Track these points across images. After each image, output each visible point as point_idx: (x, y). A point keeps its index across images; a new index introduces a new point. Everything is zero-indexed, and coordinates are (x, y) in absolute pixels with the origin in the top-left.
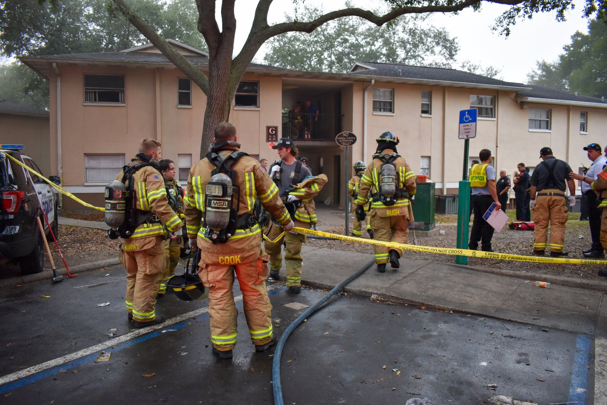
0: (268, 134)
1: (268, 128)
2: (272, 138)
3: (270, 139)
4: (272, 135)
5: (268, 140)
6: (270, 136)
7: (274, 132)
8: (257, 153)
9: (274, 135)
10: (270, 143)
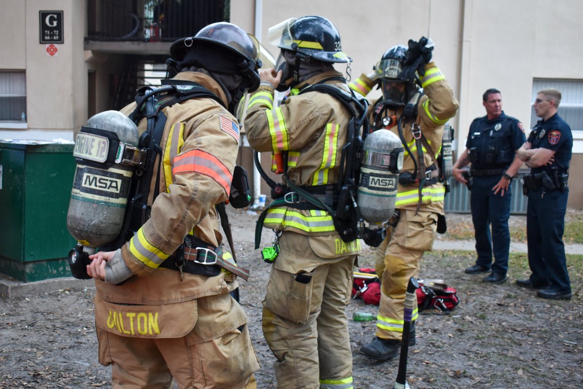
0: (43, 26)
1: (43, 15)
2: (52, 36)
3: (47, 38)
4: (52, 29)
5: (43, 41)
6: (48, 32)
7: (55, 23)
8: (22, 67)
9: (55, 28)
10: (47, 46)
